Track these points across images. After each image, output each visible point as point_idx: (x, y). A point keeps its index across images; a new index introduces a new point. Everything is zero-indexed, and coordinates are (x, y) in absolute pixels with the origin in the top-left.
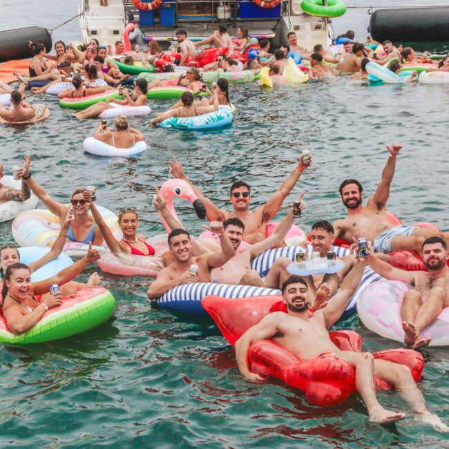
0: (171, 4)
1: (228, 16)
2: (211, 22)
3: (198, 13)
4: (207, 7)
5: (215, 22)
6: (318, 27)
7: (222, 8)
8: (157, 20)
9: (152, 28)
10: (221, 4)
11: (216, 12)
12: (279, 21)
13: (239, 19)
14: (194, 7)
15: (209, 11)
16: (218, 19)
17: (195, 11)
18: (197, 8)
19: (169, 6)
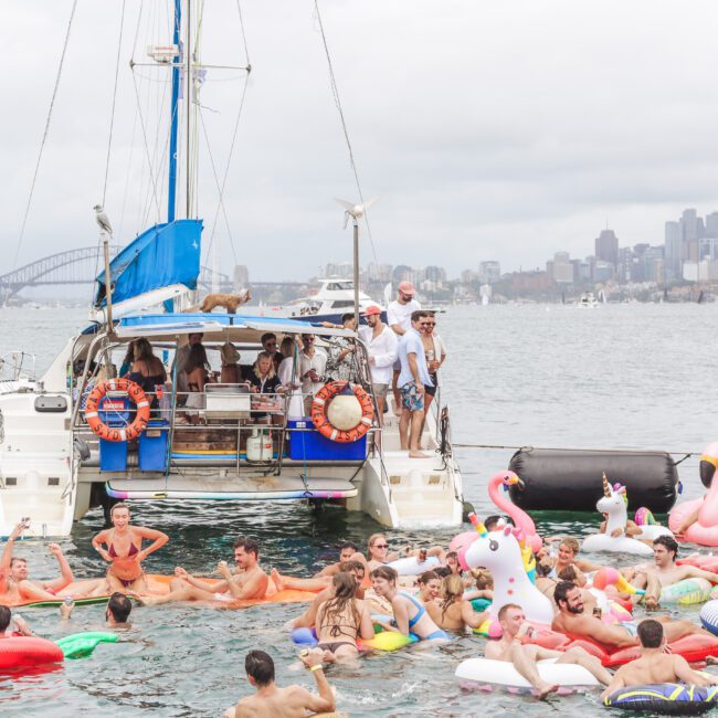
0: (162, 431)
1: (267, 454)
2: (234, 466)
3: (211, 448)
4: (229, 438)
5: (241, 466)
6: (434, 480)
7: (258, 441)
8: (132, 459)
9: (121, 475)
10: (255, 433)
11: (244, 447)
12: (360, 466)
13: (287, 461)
14: (203, 437)
15: (232, 446)
16: (247, 460)
17: (205, 445)
18: (209, 440)
19: (158, 434)
